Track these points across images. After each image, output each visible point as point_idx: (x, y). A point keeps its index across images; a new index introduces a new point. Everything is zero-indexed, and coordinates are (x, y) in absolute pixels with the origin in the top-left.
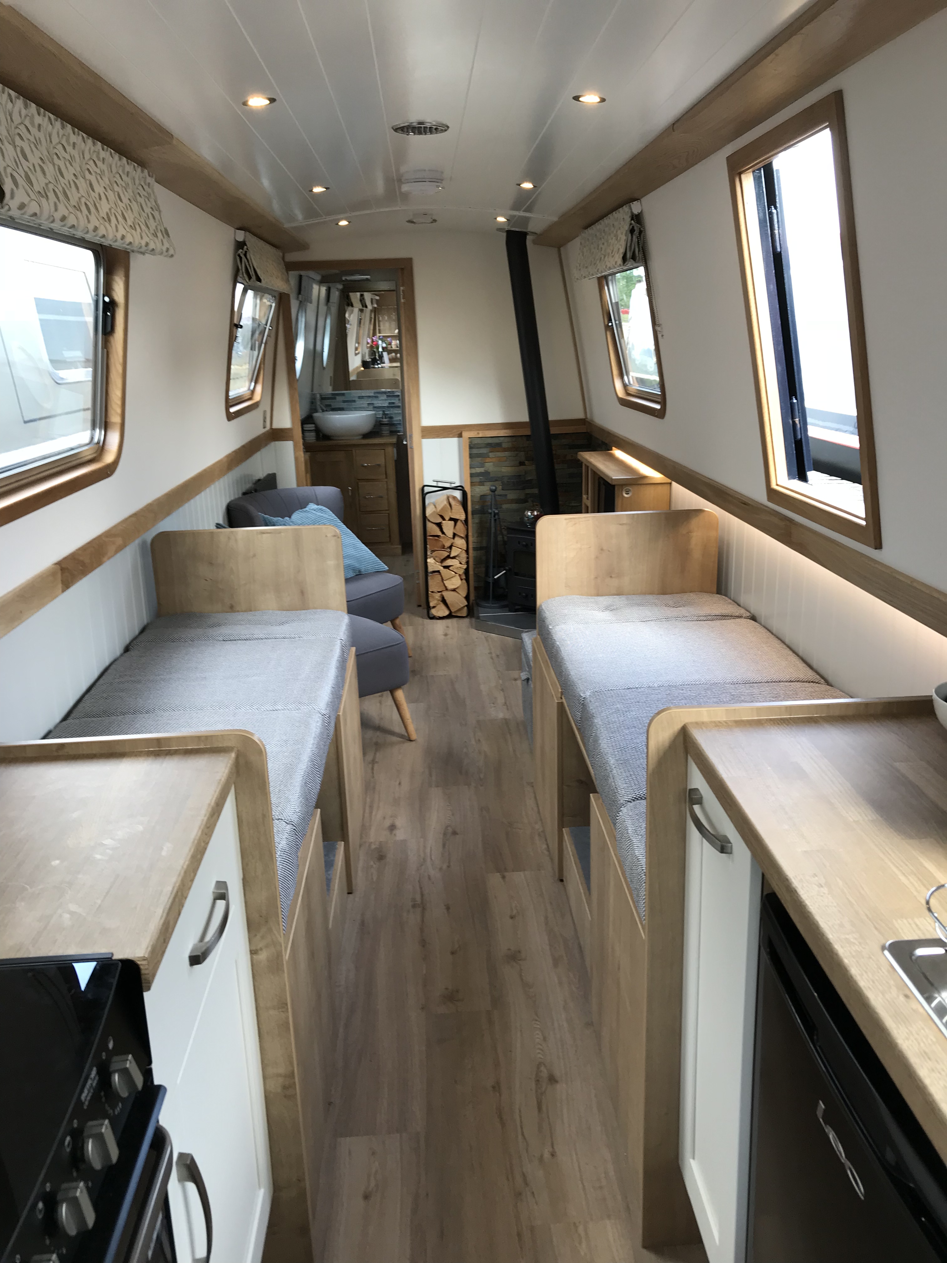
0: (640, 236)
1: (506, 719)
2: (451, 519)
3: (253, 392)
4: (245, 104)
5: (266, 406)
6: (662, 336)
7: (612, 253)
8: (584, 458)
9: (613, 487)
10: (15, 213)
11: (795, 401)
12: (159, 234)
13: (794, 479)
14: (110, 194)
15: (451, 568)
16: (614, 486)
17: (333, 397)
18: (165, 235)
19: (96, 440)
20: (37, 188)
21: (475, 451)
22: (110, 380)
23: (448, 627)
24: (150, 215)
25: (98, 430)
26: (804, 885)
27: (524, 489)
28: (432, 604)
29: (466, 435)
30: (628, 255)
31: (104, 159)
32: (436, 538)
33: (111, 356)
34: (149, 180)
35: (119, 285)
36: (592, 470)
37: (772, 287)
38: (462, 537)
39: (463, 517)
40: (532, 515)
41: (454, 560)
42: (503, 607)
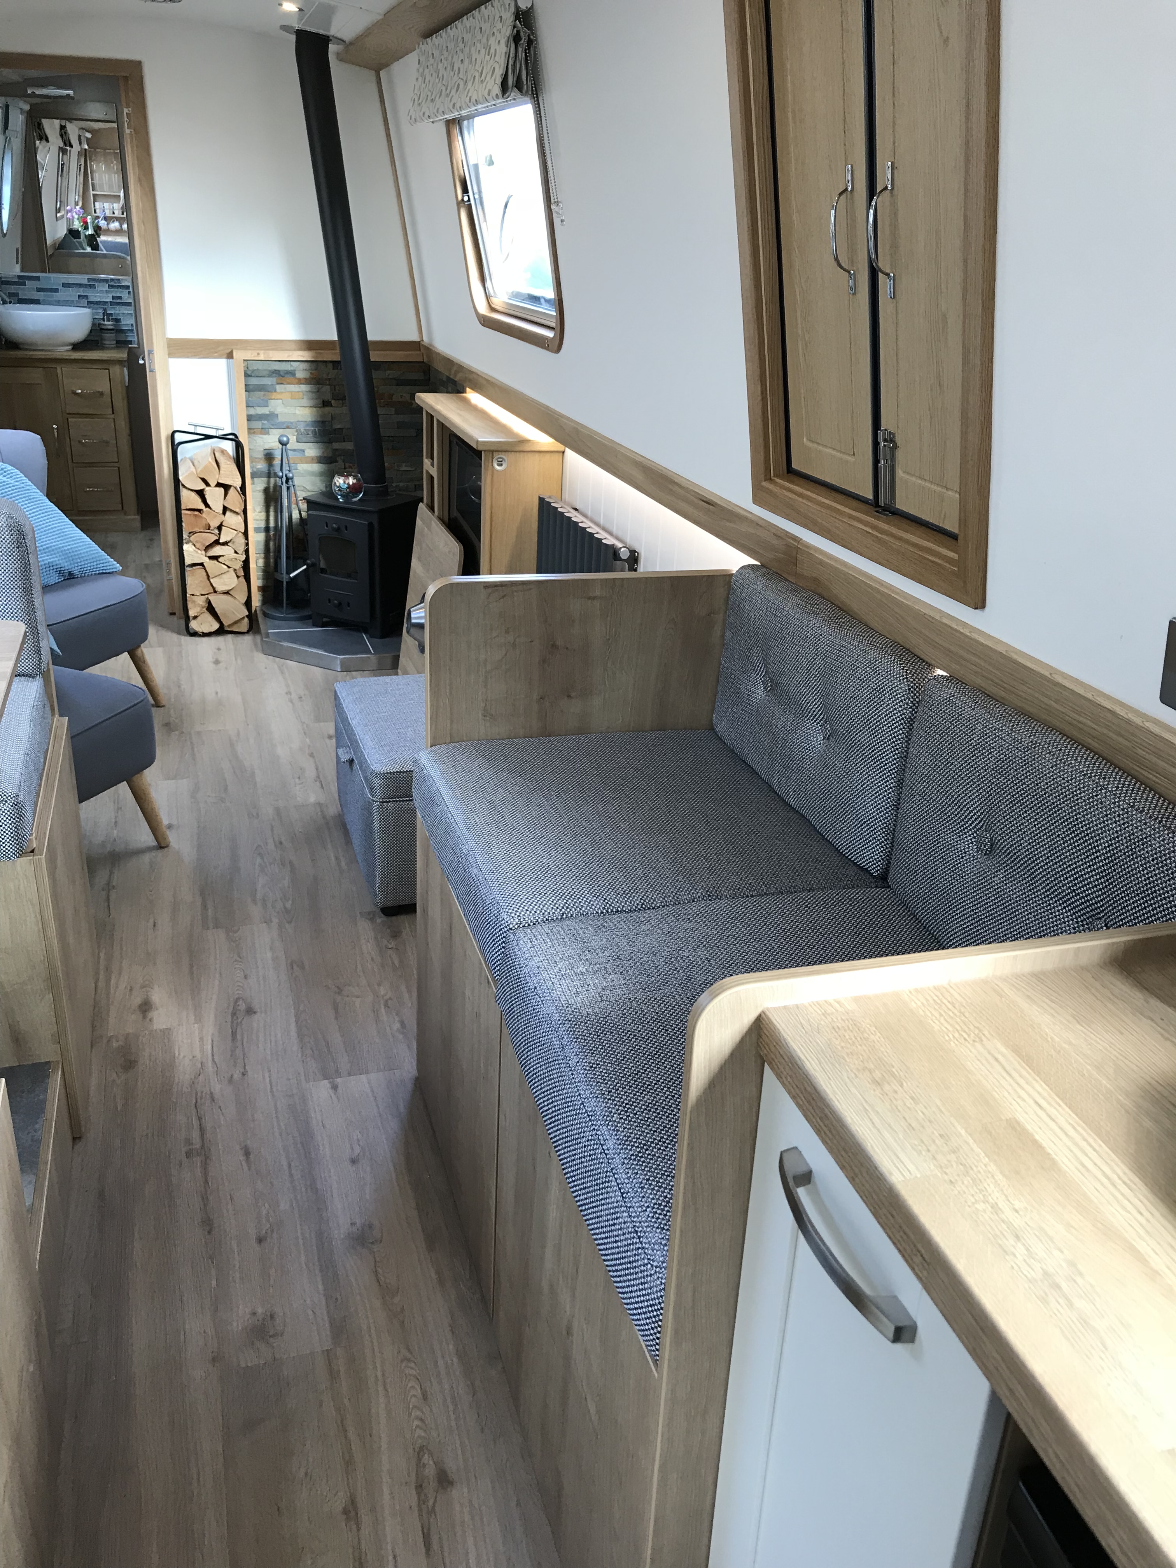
0: (529, 49)
2: (219, 485)
6: (562, 221)
7: (482, 73)
8: (423, 401)
9: (478, 453)
15: (220, 560)
17: (21, 281)
21: (254, 381)
23: (219, 649)
27: (330, 442)
28: (192, 613)
29: (239, 355)
30: (511, 81)
32: (197, 513)
36: (439, 422)
38: (237, 513)
39: (238, 483)
40: (345, 482)
41: (225, 547)
42: (304, 619)
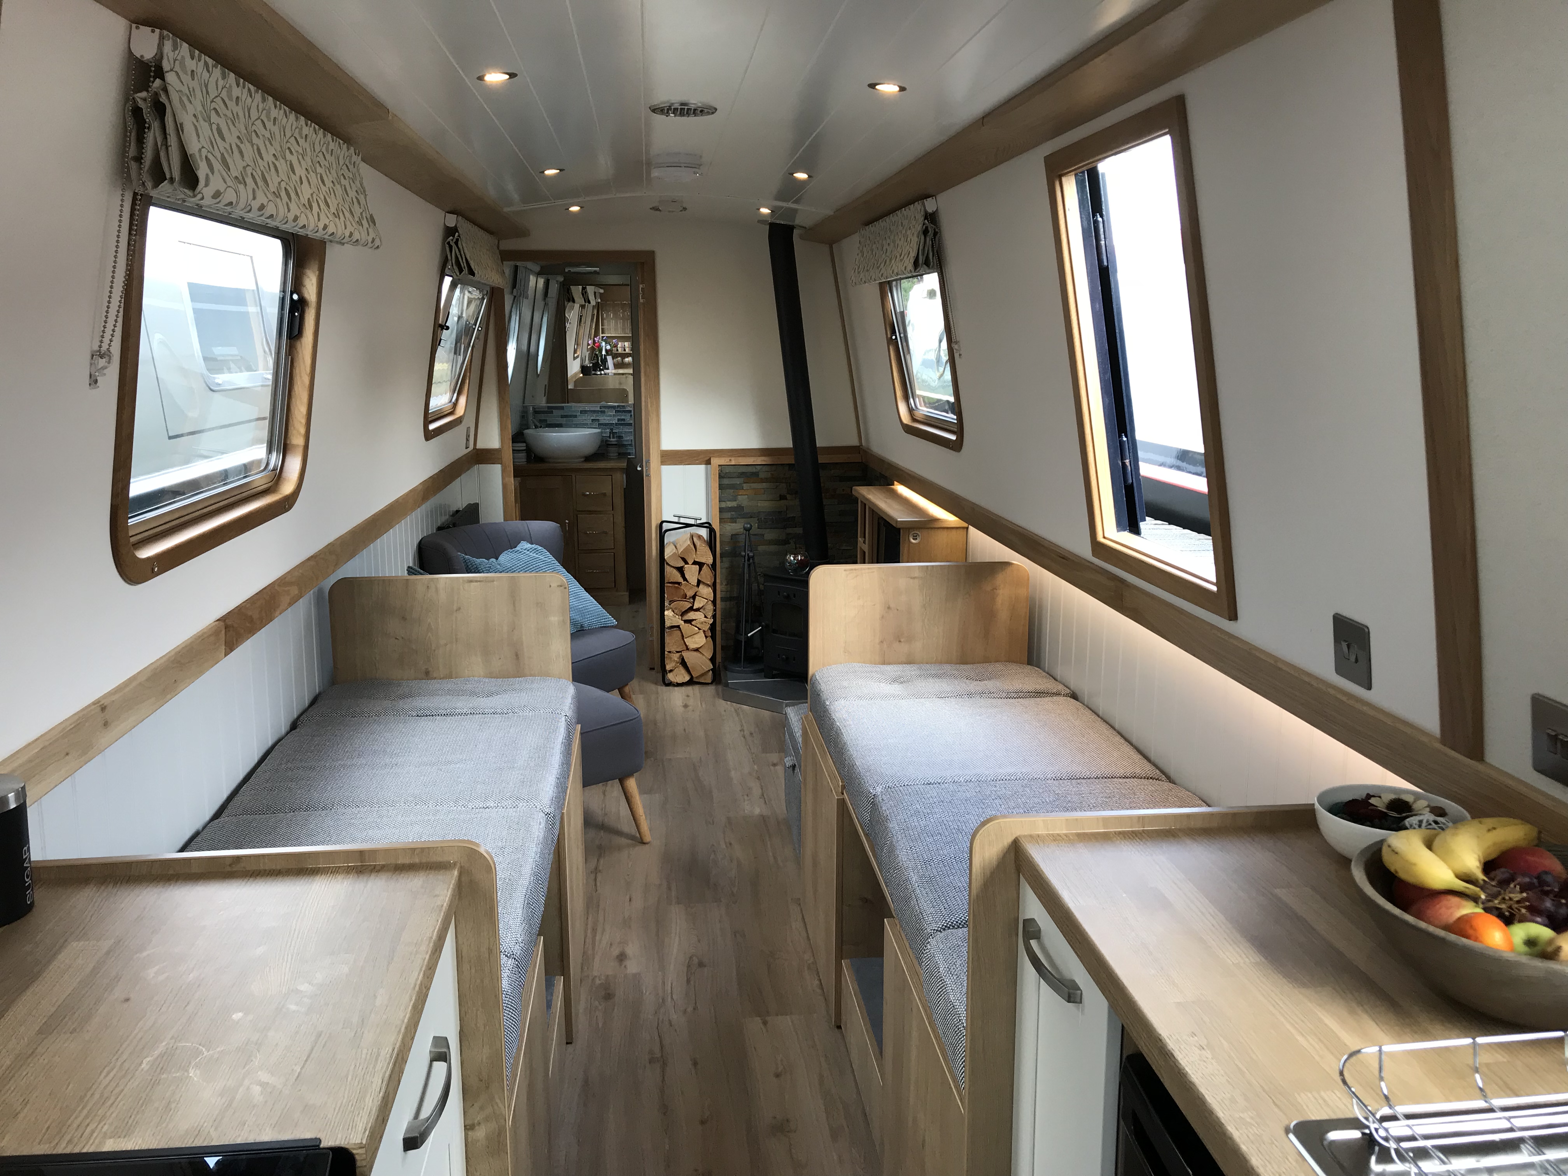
0: (935, 238)
1: (762, 816)
2: (695, 563)
3: (455, 405)
4: (481, 78)
5: (470, 422)
6: (960, 355)
7: (901, 256)
8: (859, 493)
9: (898, 531)
10: (208, 201)
11: (1125, 439)
12: (365, 222)
13: (1125, 530)
14: (312, 177)
15: (693, 623)
16: (899, 529)
17: (550, 410)
18: (371, 223)
19: (271, 466)
20: (234, 173)
21: (726, 481)
22: (293, 393)
23: (688, 696)
24: (355, 200)
25: (274, 455)
26: (1182, 1047)
27: (785, 528)
28: (668, 668)
29: (716, 461)
30: (920, 261)
31: (306, 136)
32: (677, 585)
33: (295, 364)
34: (354, 158)
35: (311, 280)
36: (869, 508)
37: (1098, 306)
38: (708, 585)
39: (710, 561)
40: (794, 559)
41: (698, 613)
42: (757, 672)
